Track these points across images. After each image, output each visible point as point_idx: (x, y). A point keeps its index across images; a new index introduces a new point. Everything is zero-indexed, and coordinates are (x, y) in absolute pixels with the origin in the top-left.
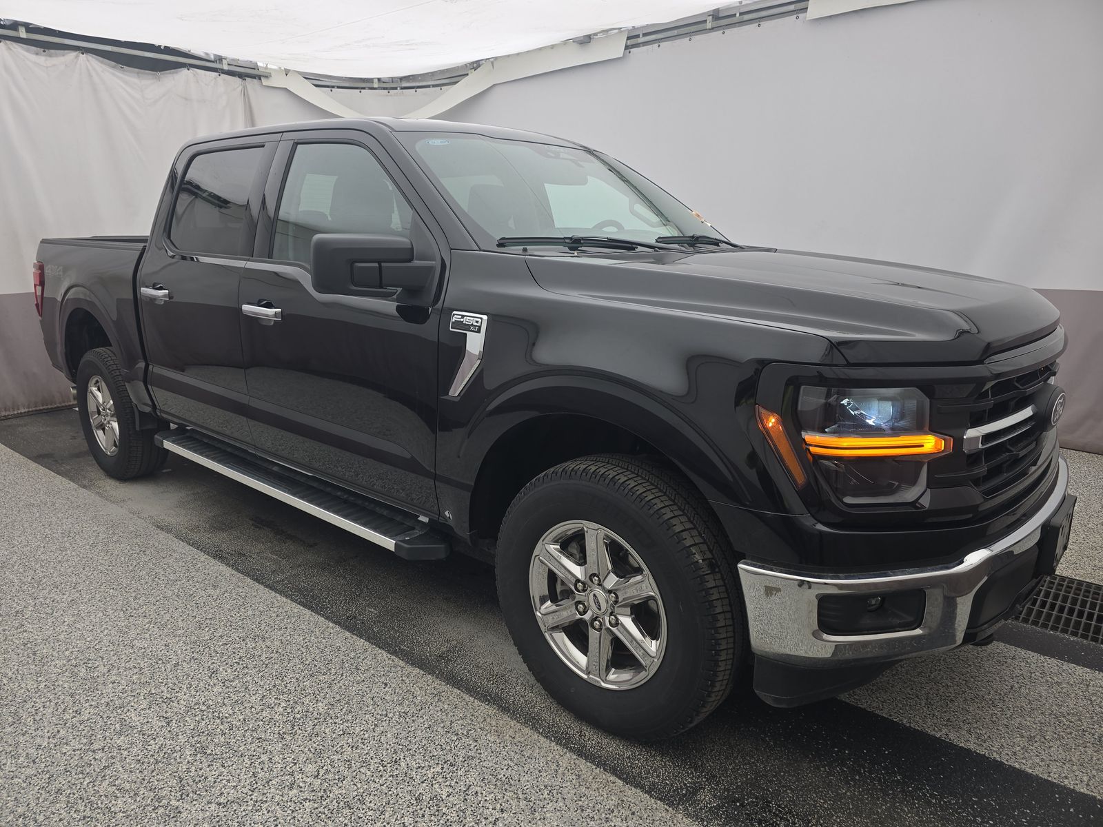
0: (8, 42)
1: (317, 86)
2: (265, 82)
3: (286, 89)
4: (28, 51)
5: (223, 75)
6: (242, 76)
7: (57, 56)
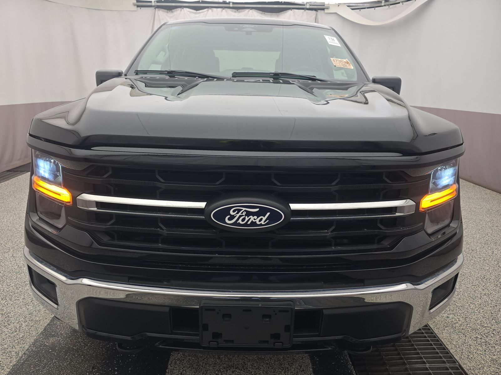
0: (226, 9)
1: (352, 9)
2: (326, 11)
3: (336, 13)
4: (232, 11)
5: (307, 11)
6: (316, 10)
7: (242, 12)
